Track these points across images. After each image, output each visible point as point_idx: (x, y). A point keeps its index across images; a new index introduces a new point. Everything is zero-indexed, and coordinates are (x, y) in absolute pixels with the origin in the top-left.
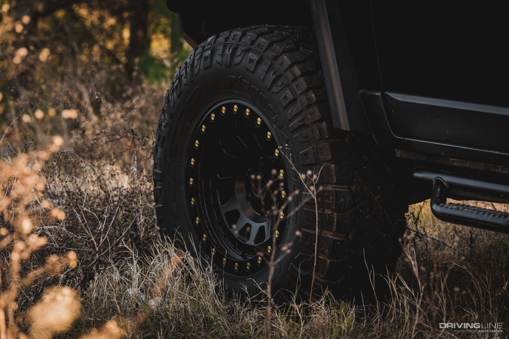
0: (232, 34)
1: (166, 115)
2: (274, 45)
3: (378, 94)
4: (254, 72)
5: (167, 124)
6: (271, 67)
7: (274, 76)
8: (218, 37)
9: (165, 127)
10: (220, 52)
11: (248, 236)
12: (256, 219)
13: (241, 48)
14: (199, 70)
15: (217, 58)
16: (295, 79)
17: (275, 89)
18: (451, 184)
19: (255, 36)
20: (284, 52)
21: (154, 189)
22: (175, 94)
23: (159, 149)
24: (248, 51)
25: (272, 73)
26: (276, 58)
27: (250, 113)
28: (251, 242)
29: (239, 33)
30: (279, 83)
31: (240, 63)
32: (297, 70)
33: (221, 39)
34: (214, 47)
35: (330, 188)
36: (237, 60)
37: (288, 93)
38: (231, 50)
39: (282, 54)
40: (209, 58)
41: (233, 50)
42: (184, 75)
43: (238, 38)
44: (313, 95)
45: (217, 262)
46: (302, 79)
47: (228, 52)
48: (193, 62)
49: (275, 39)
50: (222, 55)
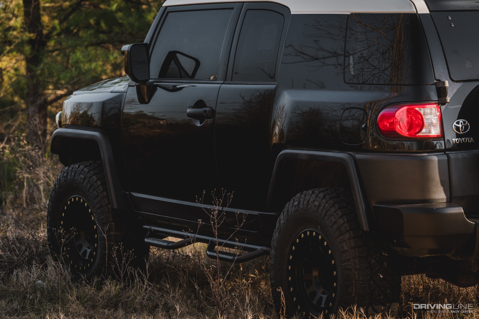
0: (75, 166)
1: (51, 202)
2: (90, 171)
3: (128, 193)
4: (83, 183)
5: (51, 206)
6: (89, 181)
7: (90, 185)
8: (69, 167)
9: (50, 207)
10: (70, 174)
11: (85, 256)
12: (89, 248)
13: (78, 173)
14: (62, 182)
15: (69, 177)
16: (98, 186)
17: (91, 191)
18: (154, 230)
19: (83, 167)
20: (94, 174)
21: (48, 235)
22: (54, 193)
23: (49, 217)
24: (80, 174)
25: (89, 184)
26: (91, 177)
27: (82, 201)
28: (87, 258)
29: (77, 166)
30: (92, 188)
31: (77, 179)
32: (99, 183)
33: (70, 168)
34: (67, 172)
35: (112, 233)
36: (76, 178)
37: (95, 193)
38: (74, 174)
39: (93, 175)
40: (66, 177)
41: (75, 173)
42: (57, 184)
43: (77, 168)
44: (105, 193)
45: (72, 267)
46: (101, 187)
47: (73, 174)
48: (60, 178)
49: (91, 168)
50: (71, 176)
